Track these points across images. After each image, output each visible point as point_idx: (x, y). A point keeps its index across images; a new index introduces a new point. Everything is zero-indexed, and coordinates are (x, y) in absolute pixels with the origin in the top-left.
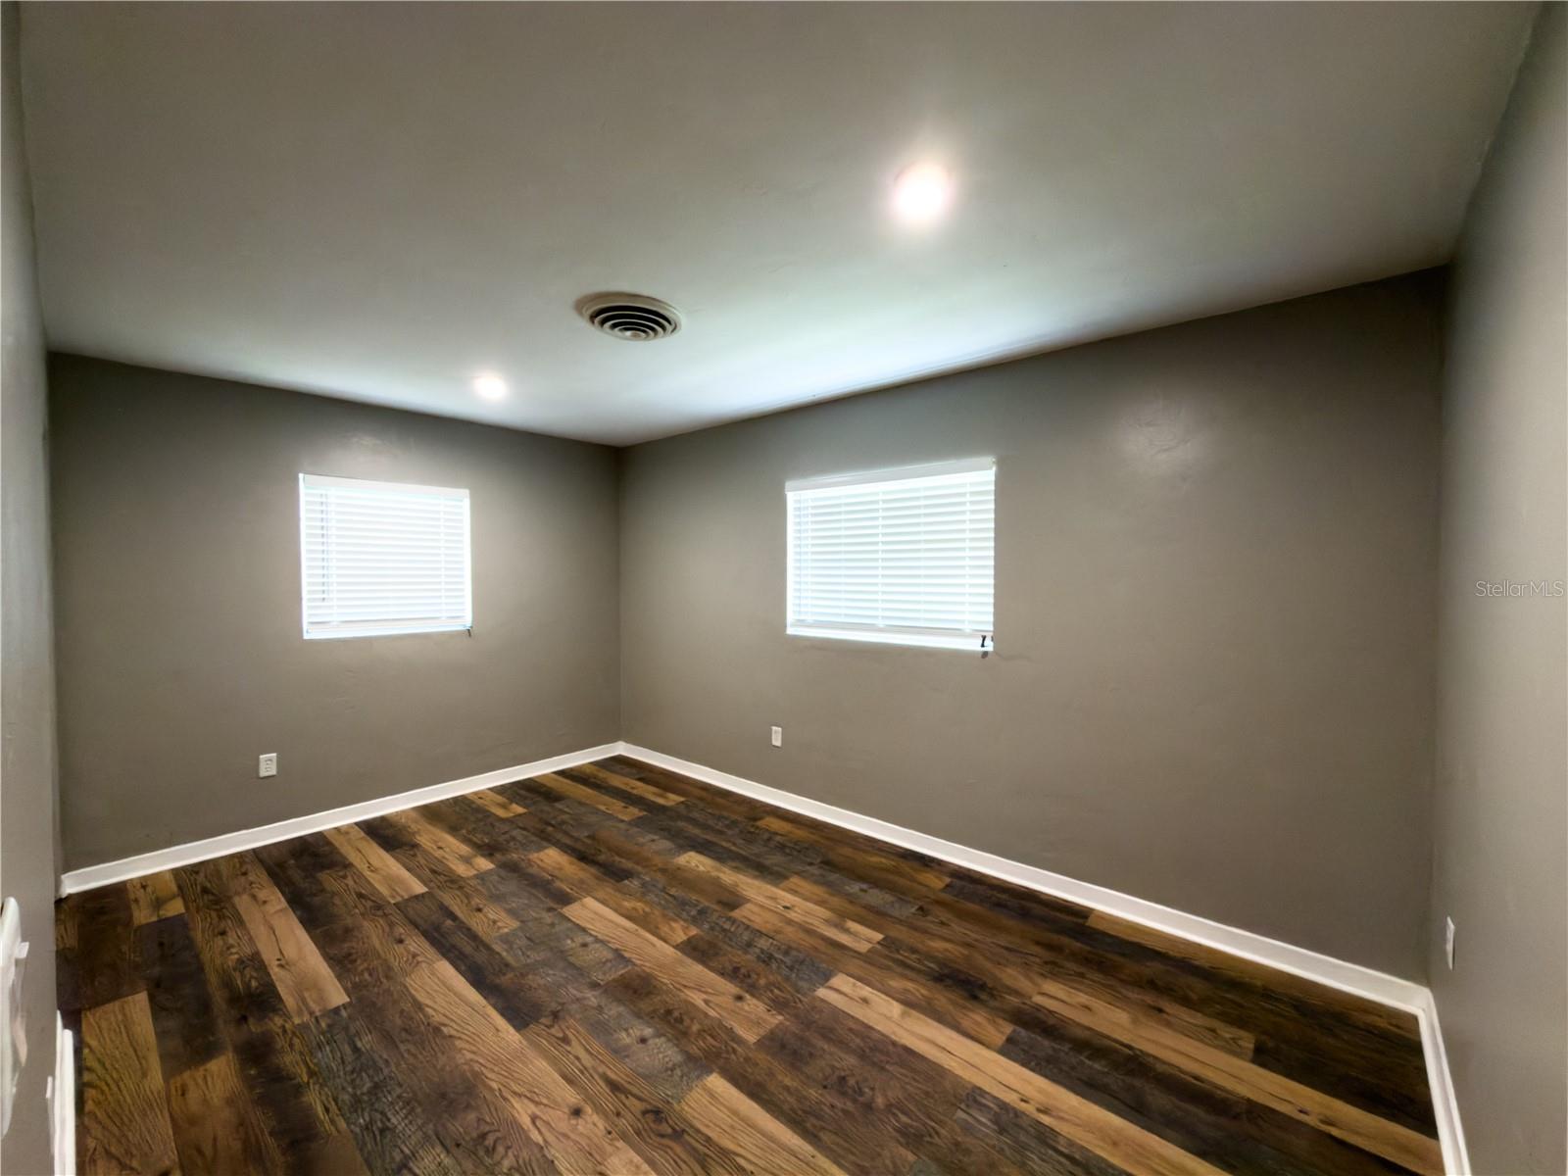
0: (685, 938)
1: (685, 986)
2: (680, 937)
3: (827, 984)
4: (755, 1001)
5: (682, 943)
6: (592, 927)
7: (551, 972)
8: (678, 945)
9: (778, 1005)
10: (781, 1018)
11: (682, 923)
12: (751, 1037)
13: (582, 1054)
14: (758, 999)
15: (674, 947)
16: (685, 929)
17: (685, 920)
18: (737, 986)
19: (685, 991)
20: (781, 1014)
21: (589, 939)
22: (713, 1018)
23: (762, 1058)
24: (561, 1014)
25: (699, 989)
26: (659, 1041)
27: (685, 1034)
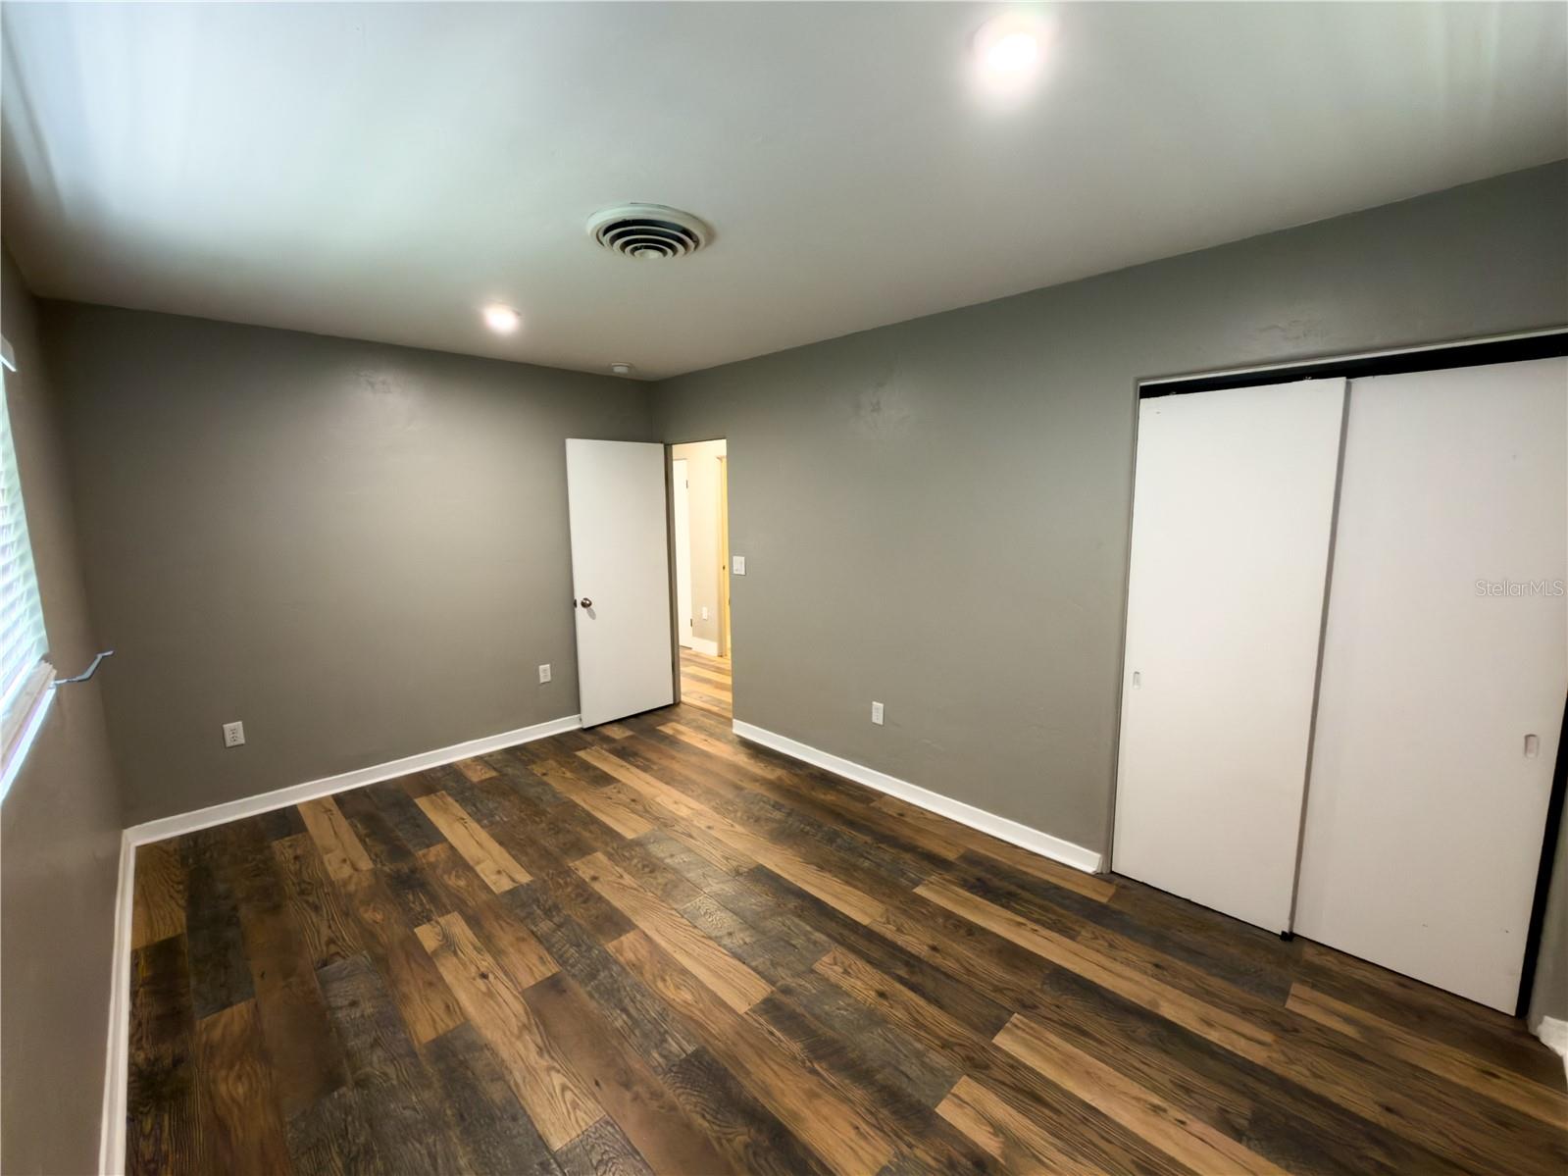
0: (623, 938)
1: (635, 889)
2: (628, 939)
3: (516, 885)
4: (583, 876)
5: (628, 932)
6: (726, 957)
7: (754, 907)
8: (633, 929)
9: (568, 872)
10: (570, 865)
11: (621, 959)
12: (600, 856)
13: (713, 851)
14: (581, 878)
15: (637, 927)
16: (620, 951)
17: (616, 962)
18: (593, 889)
19: (636, 886)
20: (569, 867)
21: (726, 941)
22: (620, 867)
23: (598, 844)
24: (734, 874)
25: (624, 888)
26: (662, 855)
27: (643, 859)
